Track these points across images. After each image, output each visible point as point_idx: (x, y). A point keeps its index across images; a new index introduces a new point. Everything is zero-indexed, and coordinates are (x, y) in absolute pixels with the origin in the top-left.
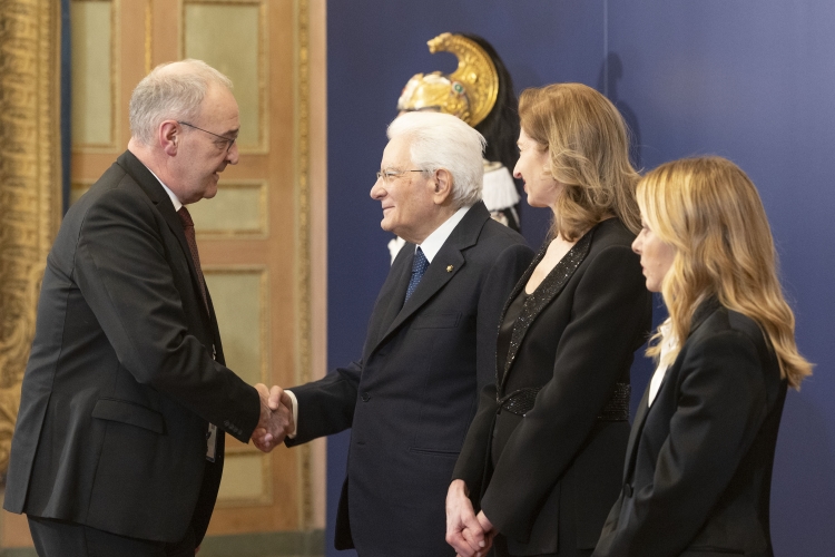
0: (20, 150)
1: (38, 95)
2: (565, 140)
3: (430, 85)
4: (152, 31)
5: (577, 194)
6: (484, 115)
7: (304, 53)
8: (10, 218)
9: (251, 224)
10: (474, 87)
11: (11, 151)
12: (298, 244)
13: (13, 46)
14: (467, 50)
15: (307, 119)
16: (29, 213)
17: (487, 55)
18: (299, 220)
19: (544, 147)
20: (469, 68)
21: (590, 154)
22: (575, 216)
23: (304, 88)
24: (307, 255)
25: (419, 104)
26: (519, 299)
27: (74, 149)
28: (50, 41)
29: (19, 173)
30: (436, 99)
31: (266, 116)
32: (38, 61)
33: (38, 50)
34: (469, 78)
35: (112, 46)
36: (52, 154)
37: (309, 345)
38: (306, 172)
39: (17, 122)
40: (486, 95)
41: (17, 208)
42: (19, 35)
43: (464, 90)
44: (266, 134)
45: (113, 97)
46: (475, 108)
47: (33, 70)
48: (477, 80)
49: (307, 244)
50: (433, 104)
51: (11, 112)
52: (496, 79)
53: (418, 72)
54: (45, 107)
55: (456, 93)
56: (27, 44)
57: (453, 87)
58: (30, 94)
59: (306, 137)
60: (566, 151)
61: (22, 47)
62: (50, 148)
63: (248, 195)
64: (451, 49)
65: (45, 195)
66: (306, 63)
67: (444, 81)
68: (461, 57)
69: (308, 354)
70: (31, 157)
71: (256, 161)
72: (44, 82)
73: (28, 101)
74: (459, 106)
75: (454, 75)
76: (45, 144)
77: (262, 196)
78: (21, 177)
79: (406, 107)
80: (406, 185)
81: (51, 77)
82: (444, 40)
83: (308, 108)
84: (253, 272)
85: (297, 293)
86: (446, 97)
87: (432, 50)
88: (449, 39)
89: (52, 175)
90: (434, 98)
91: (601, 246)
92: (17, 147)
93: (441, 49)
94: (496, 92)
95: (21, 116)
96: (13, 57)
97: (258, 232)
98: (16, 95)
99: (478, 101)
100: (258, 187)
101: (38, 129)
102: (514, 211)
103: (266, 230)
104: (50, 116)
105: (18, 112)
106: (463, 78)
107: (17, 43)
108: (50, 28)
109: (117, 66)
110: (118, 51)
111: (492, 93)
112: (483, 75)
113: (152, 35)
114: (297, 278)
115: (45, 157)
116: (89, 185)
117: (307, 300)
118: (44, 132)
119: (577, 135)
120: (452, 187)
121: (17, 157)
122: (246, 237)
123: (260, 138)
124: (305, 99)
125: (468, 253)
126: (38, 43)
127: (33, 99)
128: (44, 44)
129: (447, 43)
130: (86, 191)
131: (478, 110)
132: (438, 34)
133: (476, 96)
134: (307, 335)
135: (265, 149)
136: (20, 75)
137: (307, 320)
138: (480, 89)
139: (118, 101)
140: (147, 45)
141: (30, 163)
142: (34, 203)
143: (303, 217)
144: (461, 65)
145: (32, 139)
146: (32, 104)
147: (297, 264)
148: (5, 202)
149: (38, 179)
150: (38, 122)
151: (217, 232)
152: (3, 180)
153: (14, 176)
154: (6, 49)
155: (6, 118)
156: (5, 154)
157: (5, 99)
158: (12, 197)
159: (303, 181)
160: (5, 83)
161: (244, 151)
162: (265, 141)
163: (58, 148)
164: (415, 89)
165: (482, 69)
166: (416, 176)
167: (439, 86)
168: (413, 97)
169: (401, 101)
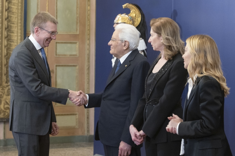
0: (13, 33)
1: (18, 18)
3: (123, 17)
5: (169, 47)
6: (137, 25)
7: (89, 7)
8: (10, 51)
9: (74, 53)
10: (135, 18)
11: (10, 33)
12: (86, 58)
13: (11, 5)
14: (133, 8)
15: (89, 25)
17: (138, 9)
18: (87, 52)
19: (160, 35)
20: (133, 13)
21: (172, 37)
22: (168, 53)
23: (89, 17)
24: (89, 62)
25: (120, 22)
26: (152, 75)
27: (27, 32)
28: (21, 4)
29: (12, 39)
30: (124, 21)
31: (78, 24)
32: (18, 9)
33: (18, 6)
34: (133, 15)
36: (21, 34)
37: (89, 86)
38: (89, 39)
39: (12, 25)
40: (138, 20)
41: (12, 48)
42: (13, 2)
43: (132, 18)
44: (78, 29)
47: (16, 11)
48: (135, 16)
49: (89, 58)
50: (124, 22)
51: (11, 22)
52: (141, 16)
53: (120, 14)
54: (19, 21)
55: (130, 19)
56: (15, 4)
57: (129, 18)
58: (16, 18)
59: (89, 30)
61: (14, 5)
62: (21, 32)
63: (73, 45)
64: (128, 8)
66: (89, 10)
67: (127, 16)
68: (131, 10)
70: (16, 34)
71: (75, 36)
72: (20, 14)
73: (15, 19)
74: (130, 23)
75: (129, 15)
76: (19, 31)
77: (77, 46)
79: (116, 22)
80: (117, 43)
81: (21, 13)
82: (127, 5)
83: (89, 22)
84: (74, 66)
85: (86, 72)
86: (127, 20)
87: (124, 8)
88: (128, 5)
90: (124, 20)
92: (12, 32)
93: (126, 7)
94: (140, 19)
95: (13, 24)
96: (11, 8)
97: (76, 55)
98: (12, 18)
99: (136, 22)
100: (76, 43)
101: (18, 27)
102: (145, 51)
103: (78, 55)
104: (21, 24)
105: (12, 22)
106: (132, 15)
107: (13, 4)
110: (39, 6)
111: (139, 19)
112: (137, 15)
113: (48, 2)
114: (86, 68)
115: (19, 34)
117: (89, 74)
118: (19, 28)
119: (169, 32)
121: (12, 34)
122: (72, 56)
123: (77, 30)
124: (89, 20)
126: (18, 4)
127: (16, 19)
128: (20, 4)
129: (128, 6)
131: (136, 24)
133: (135, 20)
134: (88, 83)
135: (78, 33)
136: (13, 12)
137: (89, 79)
138: (136, 18)
140: (47, 5)
141: (15, 36)
143: (88, 51)
144: (131, 12)
145: (16, 30)
146: (16, 20)
147: (86, 64)
148: (9, 46)
149: (17, 40)
150: (18, 25)
151: (65, 55)
152: (8, 40)
153: (11, 39)
154: (9, 5)
155: (9, 24)
156: (9, 33)
157: (9, 19)
158: (10, 45)
159: (88, 42)
160: (9, 15)
161: (72, 33)
162: (78, 31)
163: (23, 32)
164: (119, 18)
165: (137, 13)
166: (120, 42)
167: (125, 17)
168: (118, 20)
169: (115, 21)
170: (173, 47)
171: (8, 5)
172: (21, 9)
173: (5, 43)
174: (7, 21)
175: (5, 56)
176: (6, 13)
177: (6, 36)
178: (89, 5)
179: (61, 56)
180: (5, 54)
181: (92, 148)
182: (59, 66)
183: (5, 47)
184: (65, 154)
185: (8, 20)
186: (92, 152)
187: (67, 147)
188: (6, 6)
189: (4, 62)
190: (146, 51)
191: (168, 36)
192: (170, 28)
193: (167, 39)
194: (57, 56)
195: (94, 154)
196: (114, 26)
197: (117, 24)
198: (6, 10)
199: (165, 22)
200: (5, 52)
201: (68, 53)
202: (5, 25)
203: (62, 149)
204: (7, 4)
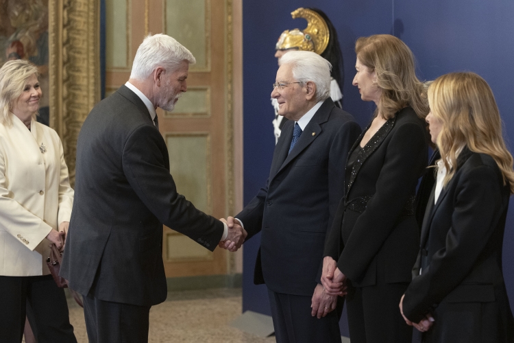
0: (79, 71)
1: (88, 42)
2: (384, 65)
3: (293, 35)
4: (149, 6)
5: (391, 94)
6: (322, 51)
7: (230, 17)
8: (74, 107)
9: (202, 110)
10: (316, 36)
11: (74, 71)
12: (227, 120)
13: (75, 15)
14: (312, 16)
15: (231, 54)
16: (83, 104)
18: (227, 107)
19: (372, 70)
20: (313, 26)
21: (397, 73)
22: (390, 106)
23: (230, 37)
24: (232, 126)
25: (287, 46)
26: (357, 150)
27: (107, 70)
28: (94, 12)
29: (78, 83)
31: (209, 52)
32: (88, 23)
33: (88, 18)
34: (313, 32)
35: (127, 15)
36: (95, 73)
37: (233, 175)
38: (231, 82)
39: (77, 55)
40: (323, 40)
41: (77, 101)
42: (78, 9)
43: (311, 38)
44: (209, 61)
45: (128, 42)
46: (317, 48)
47: (85, 28)
48: (318, 33)
49: (231, 120)
50: (294, 46)
51: (74, 50)
52: (328, 32)
53: (286, 29)
54: (91, 48)
55: (307, 39)
56: (82, 14)
57: (305, 37)
58: (84, 41)
59: (231, 63)
60: (385, 72)
61: (80, 16)
62: (94, 70)
63: (200, 95)
64: (303, 16)
65: (92, 95)
66: (231, 23)
67: (301, 34)
68: (309, 21)
69: (232, 180)
70: (84, 74)
71: (204, 76)
72: (91, 34)
73: (83, 44)
74: (309, 47)
75: (305, 30)
76: (92, 68)
77: (208, 95)
78: (79, 85)
79: (280, 48)
80: (291, 90)
81: (95, 32)
82: (300, 12)
83: (232, 48)
84: (202, 135)
85: (226, 147)
86: (301, 42)
87: (293, 17)
88: (302, 11)
89: (95, 84)
90: (295, 43)
91: (401, 122)
92: (77, 69)
93: (298, 16)
94: (328, 38)
95: (79, 53)
96: (75, 21)
97: (205, 114)
98: (76, 41)
99: (319, 44)
100: (205, 90)
101: (88, 59)
102: (339, 103)
103: (209, 113)
104: (94, 52)
105: (77, 50)
106: (310, 32)
107: (77, 13)
108: (94, 5)
109: (130, 26)
110: (130, 17)
111: (326, 40)
112: (321, 30)
113: (149, 9)
114: (226, 138)
115: (92, 74)
116: (116, 89)
117: (231, 151)
118: (91, 61)
119: (390, 63)
120: (316, 91)
121: (77, 74)
122: (199, 116)
123: (207, 63)
124: (230, 43)
125: (323, 126)
126: (88, 13)
127: (86, 43)
128: (91, 14)
129: (302, 13)
130: (114, 92)
131: (319, 48)
132: (296, 9)
133: (318, 41)
135: (209, 69)
136: (79, 30)
137: (232, 161)
138: (320, 37)
139: (130, 44)
140: (146, 14)
141: (84, 77)
142: (86, 99)
143: (230, 106)
144: (309, 24)
145: (85, 65)
146: (85, 46)
147: (226, 131)
148: (71, 98)
149: (88, 86)
150: (88, 55)
151: (184, 114)
152: (69, 87)
153: (75, 85)
154: (71, 16)
155: (71, 53)
156: (71, 72)
157: (71, 43)
158: (74, 95)
159: (229, 86)
160: (71, 35)
161: (198, 71)
162: (209, 65)
163: (99, 70)
164: (285, 38)
165: (320, 26)
166: (296, 86)
167: (298, 36)
168: (284, 42)
169: (278, 44)
170: (399, 93)
171: (68, 15)
172: (95, 23)
173: (63, 91)
174: (67, 48)
175: (64, 118)
176: (65, 31)
177: (65, 78)
178: (230, 13)
179: (175, 117)
180: (65, 114)
181: (240, 298)
182: (173, 136)
183: (64, 99)
184: (186, 312)
185: (68, 46)
186: (240, 308)
187: (191, 299)
188: (63, 18)
189: (63, 130)
190: (341, 103)
191: (387, 70)
192: (393, 55)
193: (386, 77)
194: (169, 116)
195: (244, 310)
196: (277, 55)
197: (283, 50)
198: (64, 26)
199: (382, 43)
200: (65, 109)
201: (190, 110)
202: (63, 55)
203: (180, 302)
204: (65, 13)
